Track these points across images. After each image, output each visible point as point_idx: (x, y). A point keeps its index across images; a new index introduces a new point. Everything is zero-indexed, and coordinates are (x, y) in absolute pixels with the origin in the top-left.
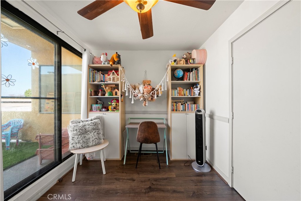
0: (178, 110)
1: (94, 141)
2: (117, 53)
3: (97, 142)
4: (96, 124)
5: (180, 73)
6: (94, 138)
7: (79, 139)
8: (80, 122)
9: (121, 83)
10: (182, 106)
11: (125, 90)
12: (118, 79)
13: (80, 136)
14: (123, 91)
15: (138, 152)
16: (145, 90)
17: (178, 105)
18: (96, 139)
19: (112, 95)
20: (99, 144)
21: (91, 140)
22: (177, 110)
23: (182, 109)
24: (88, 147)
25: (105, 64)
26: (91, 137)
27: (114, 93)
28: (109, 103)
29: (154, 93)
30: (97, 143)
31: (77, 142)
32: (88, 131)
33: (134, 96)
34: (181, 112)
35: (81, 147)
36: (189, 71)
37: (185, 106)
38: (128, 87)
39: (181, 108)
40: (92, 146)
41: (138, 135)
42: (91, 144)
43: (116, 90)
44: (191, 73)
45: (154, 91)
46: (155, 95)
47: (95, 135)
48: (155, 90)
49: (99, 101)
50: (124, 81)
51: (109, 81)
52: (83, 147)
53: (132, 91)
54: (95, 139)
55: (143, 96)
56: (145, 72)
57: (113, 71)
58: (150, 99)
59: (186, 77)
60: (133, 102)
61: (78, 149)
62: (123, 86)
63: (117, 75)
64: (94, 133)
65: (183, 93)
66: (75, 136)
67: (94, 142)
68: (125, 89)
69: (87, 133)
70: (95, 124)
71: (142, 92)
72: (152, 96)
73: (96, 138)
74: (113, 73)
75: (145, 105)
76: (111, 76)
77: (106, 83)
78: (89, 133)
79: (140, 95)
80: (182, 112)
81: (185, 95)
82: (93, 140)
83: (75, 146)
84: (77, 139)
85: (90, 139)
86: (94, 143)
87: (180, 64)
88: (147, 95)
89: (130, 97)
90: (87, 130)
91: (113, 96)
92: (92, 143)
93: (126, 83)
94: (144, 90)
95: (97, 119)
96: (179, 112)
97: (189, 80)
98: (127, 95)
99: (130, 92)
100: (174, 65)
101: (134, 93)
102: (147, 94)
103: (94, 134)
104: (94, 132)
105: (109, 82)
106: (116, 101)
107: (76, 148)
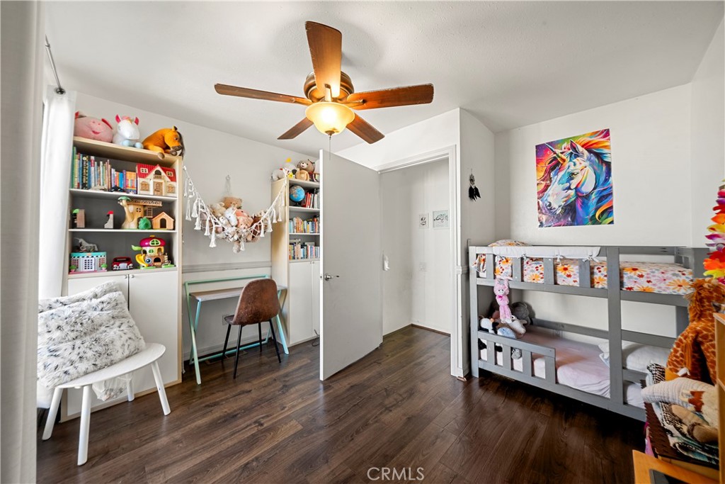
0: (296, 257)
1: (126, 345)
2: (176, 129)
3: (132, 348)
4: (117, 304)
5: (300, 194)
6: (125, 337)
7: (81, 350)
8: (54, 305)
9: (184, 199)
10: (302, 249)
11: (192, 218)
12: (171, 189)
13: (78, 342)
14: (187, 218)
15: (235, 350)
16: (241, 219)
17: (295, 248)
18: (129, 341)
19: (150, 226)
20: (136, 352)
21: (118, 344)
22: (294, 258)
23: (302, 256)
24: (112, 363)
25: (134, 146)
26: (116, 338)
27: (157, 221)
28: (135, 248)
29: (260, 226)
30: (132, 350)
31: (74, 357)
32: (101, 326)
33: (217, 232)
34: (300, 260)
35: (92, 368)
36: (313, 193)
37: (307, 250)
38: (200, 209)
39: (300, 252)
40: (121, 360)
41: (239, 309)
42: (118, 356)
43: (164, 215)
44: (316, 195)
45: (260, 223)
46: (260, 229)
47: (125, 331)
48: (261, 221)
49: (85, 244)
50: (190, 196)
51: (142, 190)
52: (97, 368)
53: (213, 221)
54: (127, 341)
55: (238, 232)
56: (225, 180)
57: (158, 168)
58: (250, 238)
59: (308, 201)
60: (213, 245)
61: (82, 376)
62: (189, 207)
63: (169, 180)
64: (120, 327)
65: (301, 228)
66: (61, 345)
67: (126, 347)
68: (195, 215)
69: (97, 329)
70: (114, 303)
71: (234, 222)
72: (255, 233)
73: (130, 338)
74: (158, 173)
75: (239, 251)
76: (151, 179)
77: (131, 194)
78: (103, 328)
79: (229, 230)
80: (302, 260)
81: (305, 232)
82: (123, 345)
83: (70, 372)
84: (70, 350)
85: (114, 343)
86: (127, 353)
87: (301, 178)
88: (245, 230)
89: (207, 233)
90: (97, 321)
91: (152, 228)
92: (121, 351)
93: (196, 201)
94: (238, 220)
95: (111, 291)
96: (298, 260)
97: (313, 206)
98: (198, 228)
99: (207, 223)
100: (293, 178)
101: (216, 223)
102: (246, 227)
103: (122, 328)
104: (118, 323)
105: (141, 194)
106: (159, 242)
107: (76, 375)
